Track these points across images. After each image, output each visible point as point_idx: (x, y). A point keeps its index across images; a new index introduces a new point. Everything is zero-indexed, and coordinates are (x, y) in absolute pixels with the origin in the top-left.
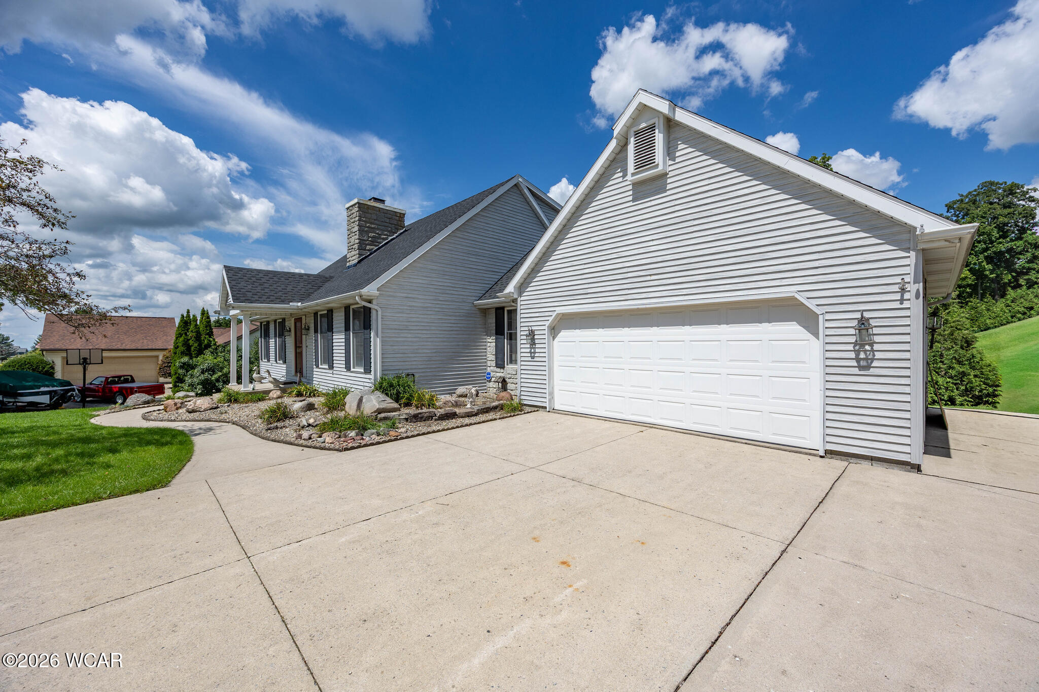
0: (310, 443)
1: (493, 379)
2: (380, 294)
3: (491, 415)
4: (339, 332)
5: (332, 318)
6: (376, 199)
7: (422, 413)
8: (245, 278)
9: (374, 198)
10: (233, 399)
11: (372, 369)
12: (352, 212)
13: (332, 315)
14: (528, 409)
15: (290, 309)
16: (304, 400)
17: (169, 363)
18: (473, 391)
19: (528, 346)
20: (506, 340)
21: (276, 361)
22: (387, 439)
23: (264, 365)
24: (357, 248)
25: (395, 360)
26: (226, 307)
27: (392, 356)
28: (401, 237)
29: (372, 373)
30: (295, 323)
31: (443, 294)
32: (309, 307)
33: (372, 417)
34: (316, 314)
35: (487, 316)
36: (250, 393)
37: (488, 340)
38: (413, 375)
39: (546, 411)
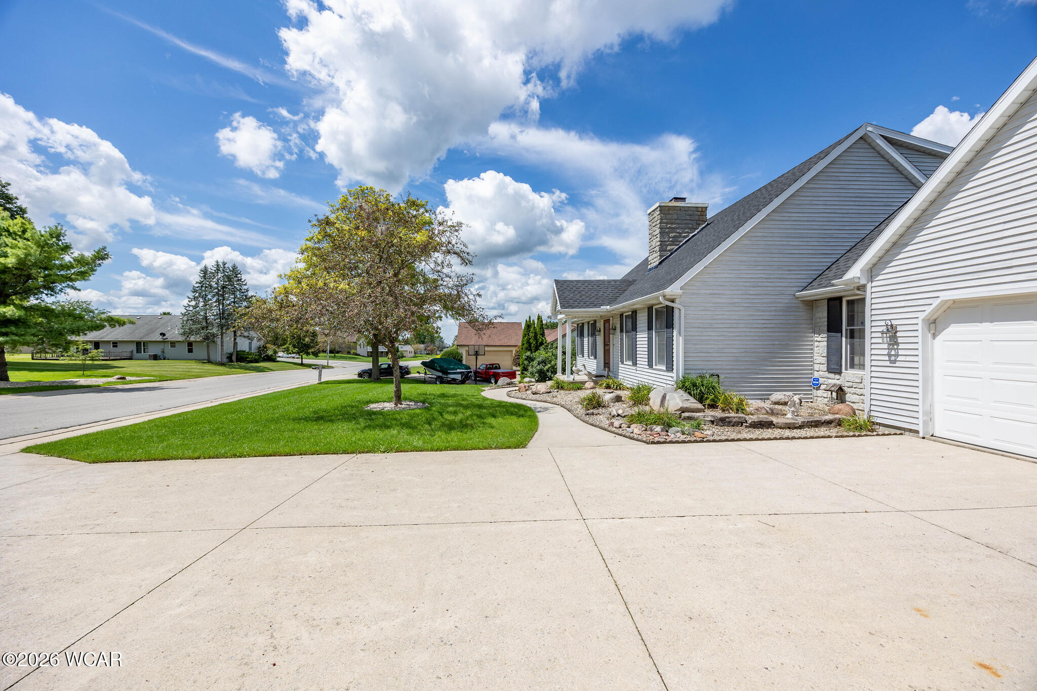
0: (620, 431)
1: (823, 387)
2: (683, 293)
3: (822, 431)
4: (642, 331)
5: (636, 319)
6: (676, 199)
7: (730, 417)
8: (568, 288)
9: (675, 198)
10: (560, 386)
11: (675, 367)
12: (653, 216)
13: (636, 315)
14: (881, 430)
15: (602, 312)
16: (612, 392)
17: (518, 356)
18: (796, 399)
19: (886, 346)
20: (844, 339)
21: (589, 357)
22: (693, 439)
23: (580, 360)
24: (658, 250)
25: (697, 359)
26: (555, 312)
27: (695, 355)
28: (703, 232)
29: (675, 371)
30: (604, 324)
31: (754, 287)
32: (616, 309)
33: (676, 415)
34: (621, 315)
35: (814, 310)
36: (572, 383)
37: (816, 339)
38: (718, 376)
39: (918, 437)
